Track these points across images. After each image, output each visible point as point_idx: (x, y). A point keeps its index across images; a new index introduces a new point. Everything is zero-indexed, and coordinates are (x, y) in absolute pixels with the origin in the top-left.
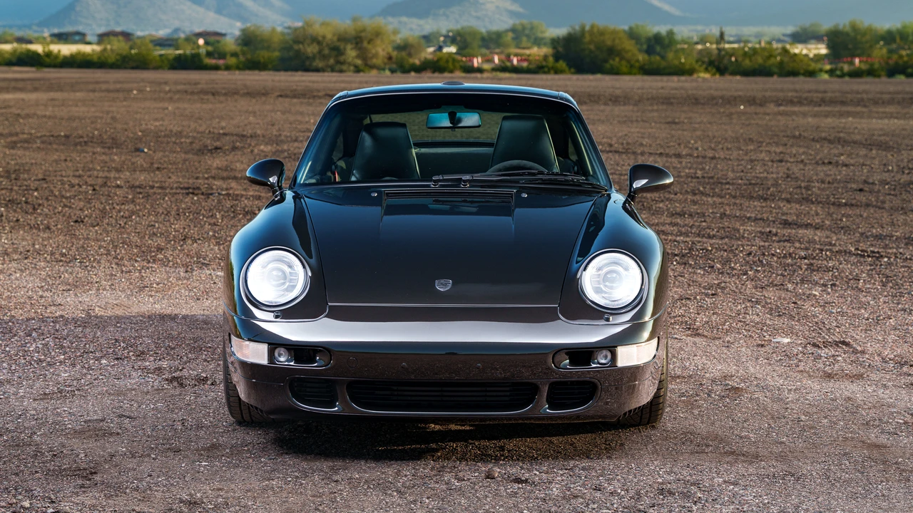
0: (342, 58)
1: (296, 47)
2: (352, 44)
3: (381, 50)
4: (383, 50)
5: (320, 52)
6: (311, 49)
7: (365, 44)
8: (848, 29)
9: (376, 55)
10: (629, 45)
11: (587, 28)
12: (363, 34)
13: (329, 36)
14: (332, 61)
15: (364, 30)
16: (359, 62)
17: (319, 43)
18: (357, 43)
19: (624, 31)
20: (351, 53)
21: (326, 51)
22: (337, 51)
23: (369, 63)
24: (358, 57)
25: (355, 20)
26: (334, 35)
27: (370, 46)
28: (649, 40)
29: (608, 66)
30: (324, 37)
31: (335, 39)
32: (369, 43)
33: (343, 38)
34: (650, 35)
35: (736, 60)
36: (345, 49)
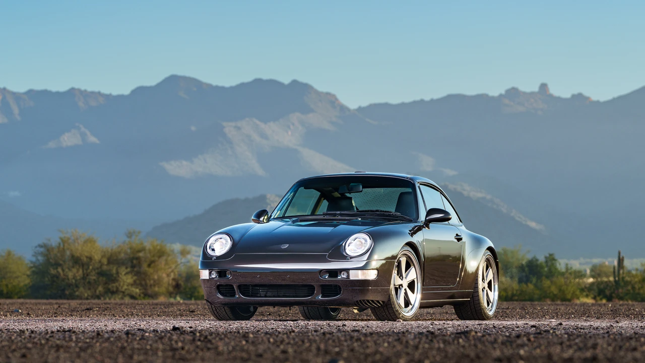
0: (113, 286)
1: (53, 272)
2: (127, 268)
3: (165, 276)
4: (168, 275)
5: (84, 278)
6: (73, 274)
7: (145, 267)
9: (158, 282)
12: (141, 254)
13: (97, 257)
14: (100, 289)
15: (143, 250)
16: (136, 291)
17: (83, 265)
18: (133, 267)
20: (126, 279)
21: (93, 277)
22: (107, 277)
23: (150, 292)
24: (134, 284)
25: (130, 235)
26: (103, 256)
27: (151, 270)
28: (521, 268)
30: (90, 258)
31: (105, 261)
32: (149, 266)
33: (113, 259)
36: (117, 273)
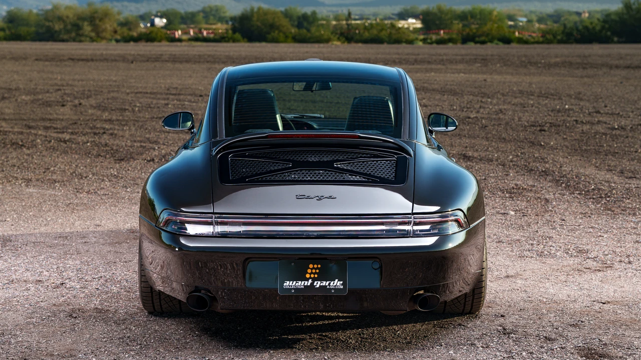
0: (81, 32)
1: (47, 24)
2: (87, 22)
3: (109, 26)
4: (111, 26)
5: (65, 28)
6: (58, 27)
7: (97, 22)
8: (435, 10)
9: (105, 30)
10: (285, 22)
11: (256, 10)
12: (96, 15)
13: (71, 16)
14: (73, 34)
15: (96, 12)
16: (93, 34)
17: (64, 21)
18: (91, 21)
19: (282, 12)
20: (87, 28)
21: (69, 27)
22: (77, 27)
23: (100, 35)
24: (92, 31)
25: (89, 5)
26: (74, 15)
27: (101, 24)
28: (299, 18)
29: (269, 36)
30: (67, 17)
31: (75, 18)
32: (100, 21)
33: (81, 18)
34: (300, 14)
35: (359, 32)
36: (83, 25)
